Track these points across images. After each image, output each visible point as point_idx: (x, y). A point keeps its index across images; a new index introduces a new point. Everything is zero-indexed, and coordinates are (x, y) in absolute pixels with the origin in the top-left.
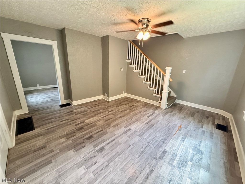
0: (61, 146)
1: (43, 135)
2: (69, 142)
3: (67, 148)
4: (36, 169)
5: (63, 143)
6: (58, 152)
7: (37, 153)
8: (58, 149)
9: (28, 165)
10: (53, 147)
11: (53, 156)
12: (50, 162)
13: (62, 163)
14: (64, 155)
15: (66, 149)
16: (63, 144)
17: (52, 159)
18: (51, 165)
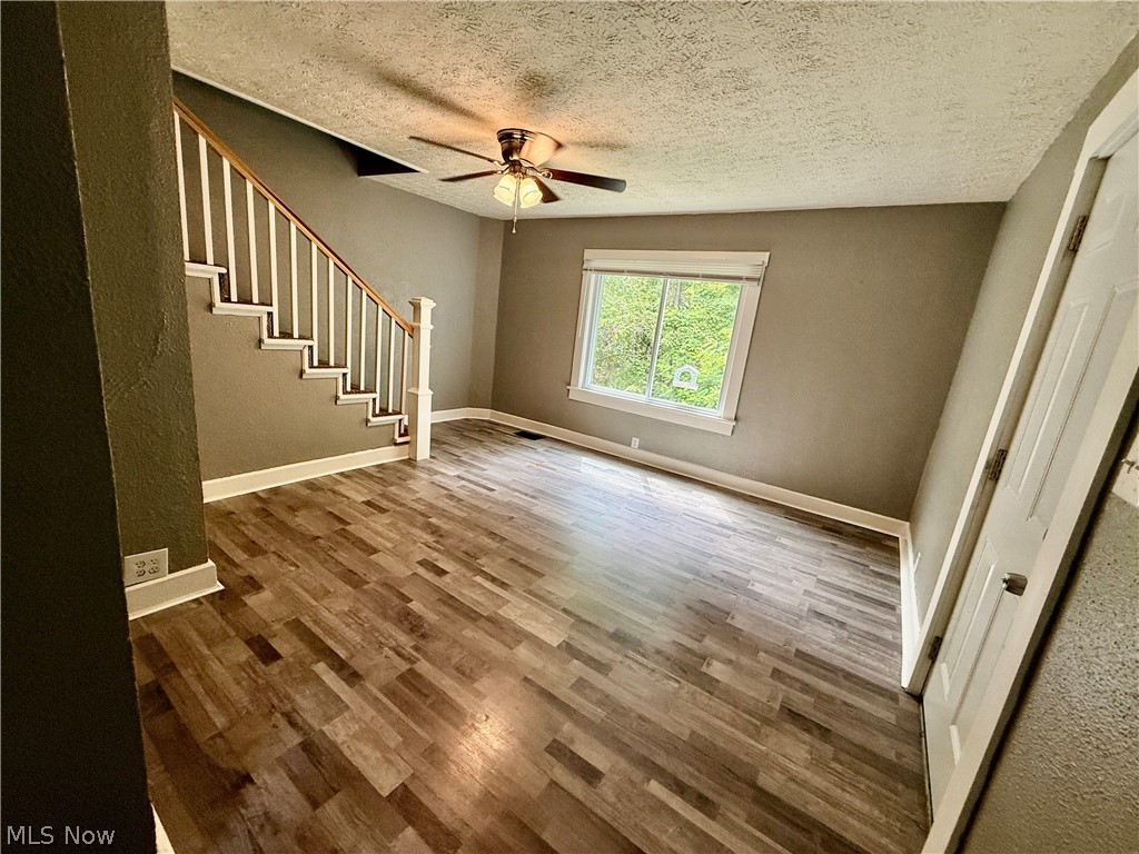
0: (745, 660)
1: (753, 785)
2: (714, 645)
3: (737, 639)
4: (840, 674)
5: (729, 662)
6: (766, 652)
7: (818, 714)
8: (759, 662)
9: (857, 705)
10: (765, 684)
11: (785, 660)
12: (799, 653)
13: (777, 628)
14: (759, 633)
15: (740, 639)
16: (733, 656)
17: (791, 656)
18: (804, 648)
